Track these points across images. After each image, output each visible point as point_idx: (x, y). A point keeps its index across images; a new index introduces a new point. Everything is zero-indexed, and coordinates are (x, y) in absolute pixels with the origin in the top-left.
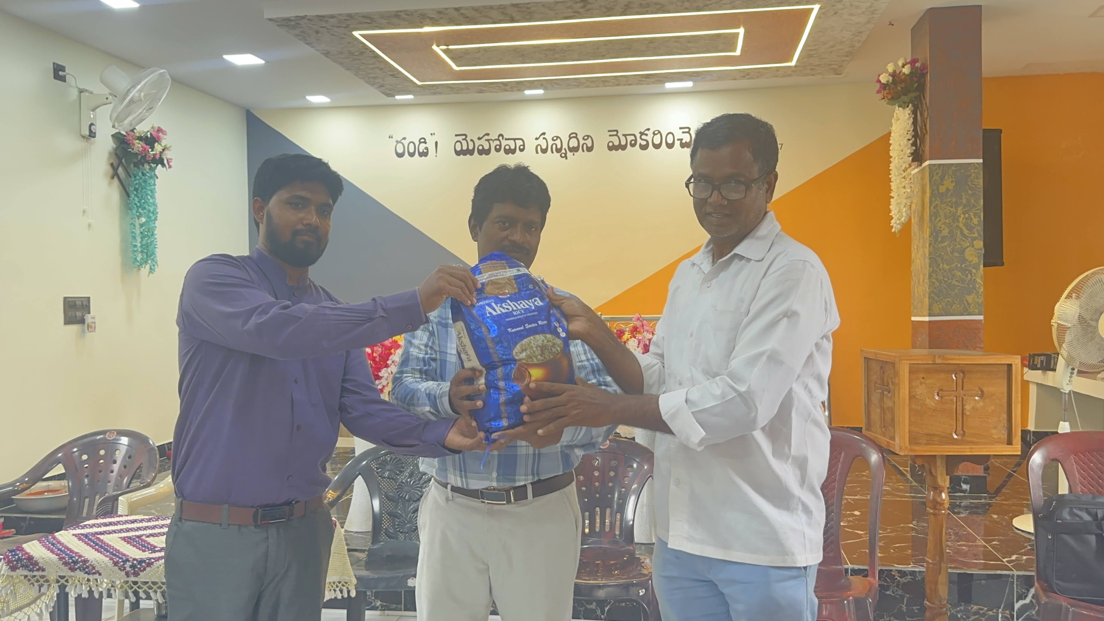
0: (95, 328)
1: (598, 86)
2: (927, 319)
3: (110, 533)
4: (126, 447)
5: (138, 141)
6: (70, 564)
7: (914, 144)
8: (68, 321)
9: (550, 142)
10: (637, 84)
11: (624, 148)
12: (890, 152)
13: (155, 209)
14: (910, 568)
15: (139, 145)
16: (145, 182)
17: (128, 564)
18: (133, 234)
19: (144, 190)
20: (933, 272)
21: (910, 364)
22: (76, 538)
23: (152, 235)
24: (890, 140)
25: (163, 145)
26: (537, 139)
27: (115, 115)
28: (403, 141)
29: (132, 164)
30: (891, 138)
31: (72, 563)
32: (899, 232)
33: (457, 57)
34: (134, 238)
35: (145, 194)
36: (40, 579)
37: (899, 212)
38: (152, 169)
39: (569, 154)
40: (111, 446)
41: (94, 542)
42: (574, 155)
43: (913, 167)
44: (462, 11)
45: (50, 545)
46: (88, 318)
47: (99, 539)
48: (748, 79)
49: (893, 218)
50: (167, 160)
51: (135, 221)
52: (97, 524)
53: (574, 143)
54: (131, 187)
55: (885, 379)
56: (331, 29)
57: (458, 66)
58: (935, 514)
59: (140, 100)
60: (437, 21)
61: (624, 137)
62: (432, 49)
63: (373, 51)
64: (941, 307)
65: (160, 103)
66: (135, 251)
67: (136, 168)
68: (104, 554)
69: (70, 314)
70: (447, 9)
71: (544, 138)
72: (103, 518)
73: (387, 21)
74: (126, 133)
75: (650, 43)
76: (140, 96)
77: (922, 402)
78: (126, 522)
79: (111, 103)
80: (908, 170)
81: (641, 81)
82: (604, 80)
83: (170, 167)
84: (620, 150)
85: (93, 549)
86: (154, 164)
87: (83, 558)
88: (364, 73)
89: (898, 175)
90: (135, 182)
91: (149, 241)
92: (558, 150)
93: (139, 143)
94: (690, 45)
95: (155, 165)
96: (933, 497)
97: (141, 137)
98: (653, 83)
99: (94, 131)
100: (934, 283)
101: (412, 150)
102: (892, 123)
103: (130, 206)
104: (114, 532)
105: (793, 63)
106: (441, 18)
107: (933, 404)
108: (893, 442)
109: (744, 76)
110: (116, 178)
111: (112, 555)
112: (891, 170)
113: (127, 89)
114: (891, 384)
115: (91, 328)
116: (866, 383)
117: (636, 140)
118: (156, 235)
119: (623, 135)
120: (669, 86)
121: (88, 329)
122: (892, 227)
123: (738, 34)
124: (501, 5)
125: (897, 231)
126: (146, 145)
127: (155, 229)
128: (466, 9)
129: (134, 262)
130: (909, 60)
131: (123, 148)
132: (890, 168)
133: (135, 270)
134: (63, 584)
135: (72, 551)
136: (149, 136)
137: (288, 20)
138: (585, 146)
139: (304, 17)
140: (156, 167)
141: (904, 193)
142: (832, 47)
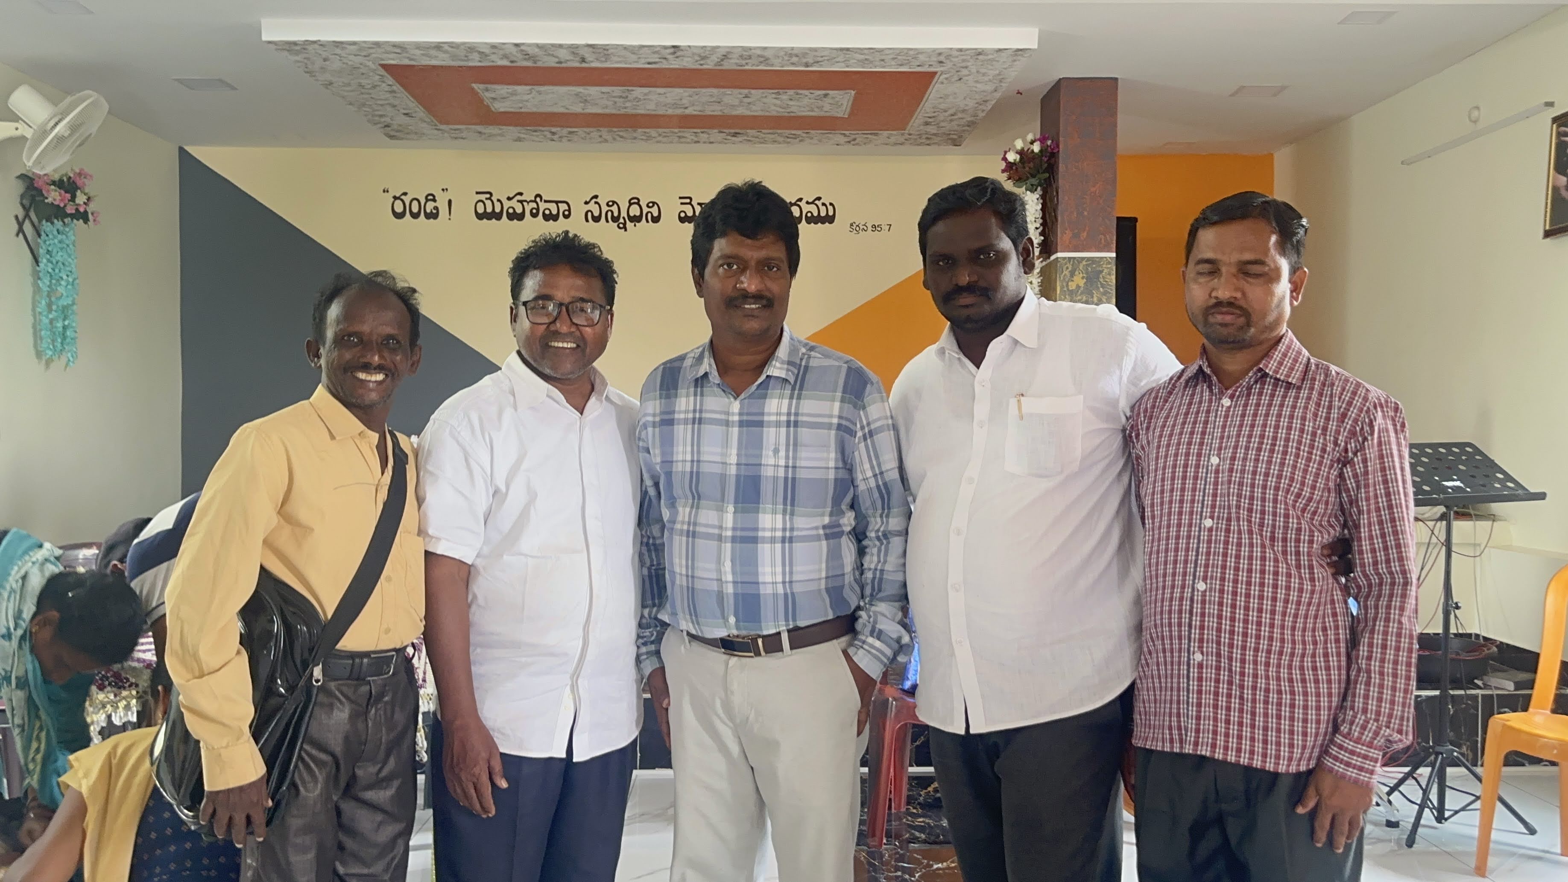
5: (53, 187)
7: (1043, 233)
9: (604, 208)
15: (57, 192)
16: (62, 241)
19: (61, 253)
25: (86, 194)
26: (586, 203)
29: (44, 218)
33: (500, 98)
35: (61, 258)
39: (629, 224)
42: (635, 226)
50: (93, 215)
53: (635, 211)
56: (347, 58)
60: (487, 56)
62: (472, 87)
66: (45, 337)
67: (49, 224)
71: (596, 203)
73: (423, 52)
74: (33, 174)
75: (744, 97)
82: (680, 137)
83: (96, 224)
90: (47, 244)
91: (65, 323)
92: (615, 219)
93: (53, 190)
94: (791, 103)
95: (74, 220)
97: (56, 181)
101: (415, 210)
103: (40, 274)
110: (21, 236)
126: (65, 192)
129: (42, 352)
130: (1038, 136)
136: (65, 180)
137: (294, 44)
138: (649, 215)
139: (314, 42)
140: (77, 223)
142: (952, 115)
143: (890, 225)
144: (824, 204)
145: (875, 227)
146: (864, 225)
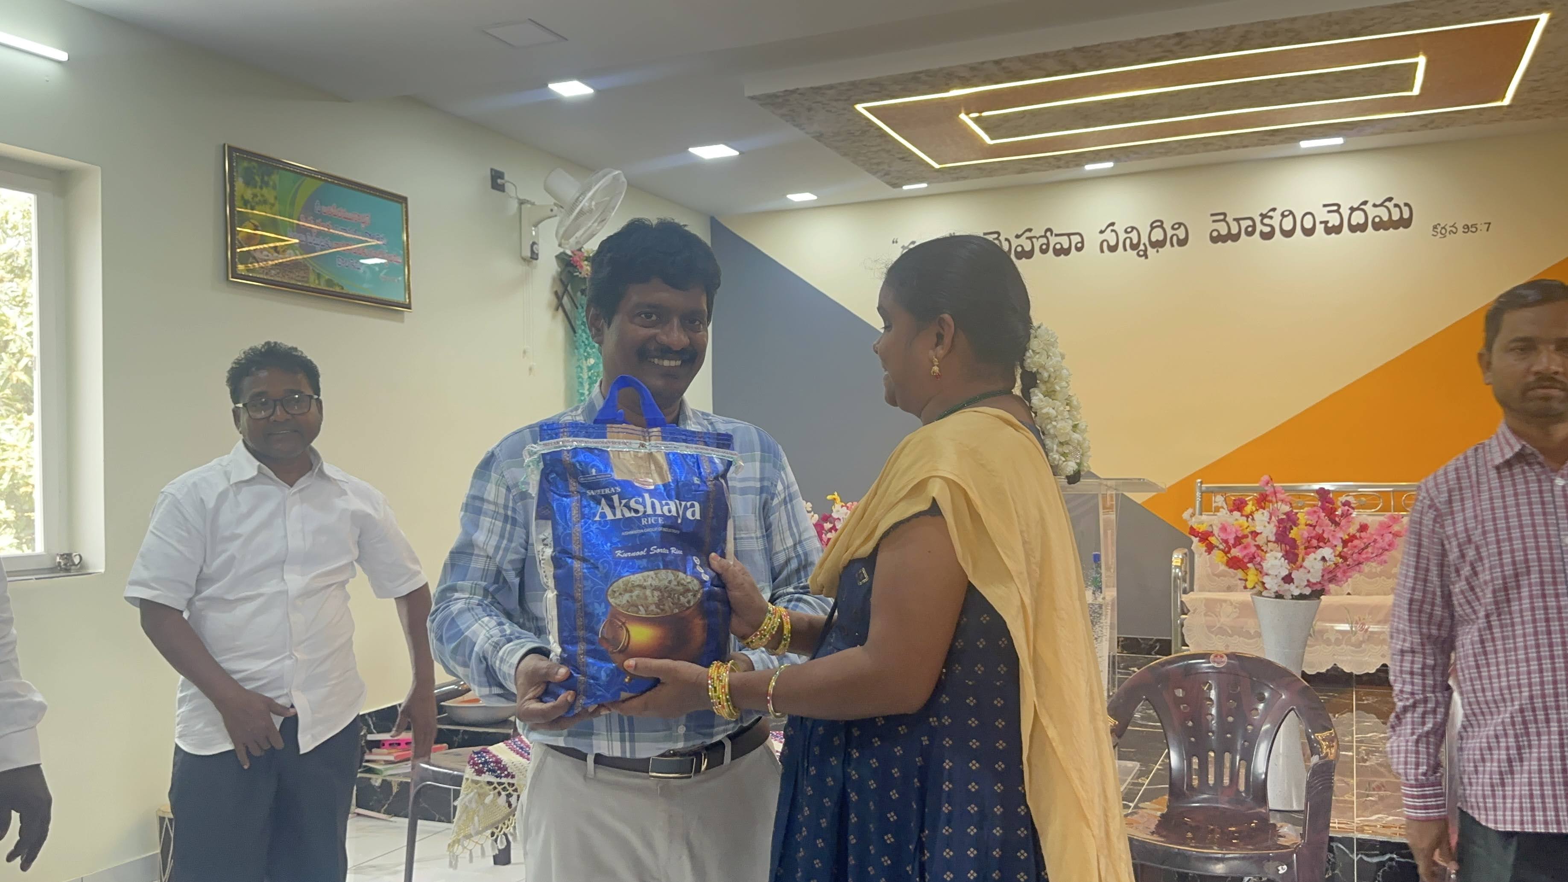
1: (1196, 152)
9: (1123, 236)
10: (1256, 145)
11: (1235, 238)
18: (580, 380)
26: (1102, 232)
27: (560, 231)
33: (992, 126)
34: (581, 384)
36: (508, 788)
39: (1151, 251)
42: (1158, 251)
44: (1004, 64)
48: (1432, 129)
51: (582, 364)
53: (1157, 235)
54: (578, 321)
56: (828, 104)
57: (991, 139)
59: (590, 211)
60: (968, 81)
61: (1235, 223)
62: (958, 118)
63: (880, 129)
70: (983, 63)
71: (1113, 230)
73: (900, 87)
74: (572, 252)
75: (1277, 85)
76: (590, 205)
79: (556, 216)
81: (1263, 140)
84: (1229, 241)
88: (864, 158)
92: (1134, 247)
94: (1339, 85)
98: (1282, 142)
99: (536, 252)
103: (576, 344)
105: (1507, 101)
106: (975, 76)
109: (1426, 126)
110: (560, 309)
113: (575, 197)
117: (1254, 227)
119: (1235, 219)
120: (1307, 145)
123: (1416, 64)
124: (1058, 52)
128: (1010, 60)
131: (569, 272)
137: (775, 96)
138: (1175, 238)
139: (794, 91)
143: (1490, 224)
144: (1396, 206)
145: (1468, 227)
146: (1453, 226)
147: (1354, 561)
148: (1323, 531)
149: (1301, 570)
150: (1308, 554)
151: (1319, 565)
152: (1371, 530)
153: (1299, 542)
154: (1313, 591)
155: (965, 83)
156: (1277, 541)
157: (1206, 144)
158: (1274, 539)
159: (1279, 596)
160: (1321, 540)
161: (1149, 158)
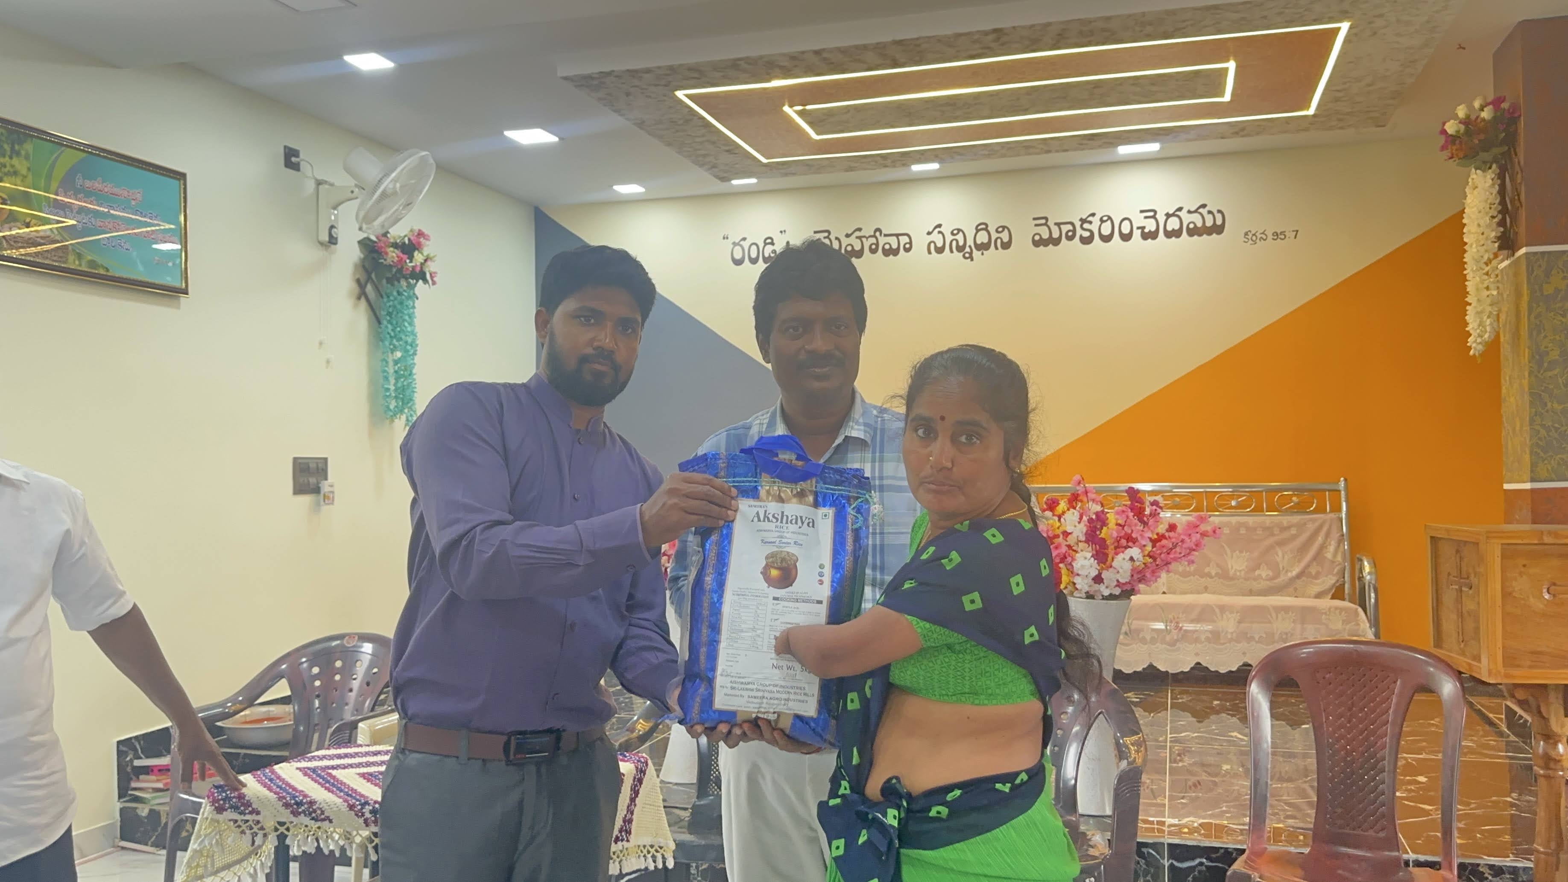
0: (333, 500)
1: (1019, 155)
2: (1528, 486)
3: (345, 767)
4: (369, 657)
5: (392, 249)
6: (292, 806)
7: (1502, 223)
8: (299, 490)
9: (949, 238)
10: (1076, 149)
11: (1056, 242)
12: (1464, 236)
13: (414, 341)
14: (1509, 862)
15: (394, 255)
16: (401, 303)
17: (368, 808)
18: (385, 374)
19: (400, 315)
20: (1536, 415)
21: (1502, 544)
22: (300, 773)
23: (410, 375)
24: (1463, 218)
25: (425, 254)
26: (929, 233)
27: (362, 214)
28: (742, 243)
29: (384, 281)
30: (1464, 215)
31: (294, 804)
32: (1481, 355)
33: (817, 121)
34: (386, 378)
35: (401, 321)
36: (253, 826)
37: (1479, 326)
38: (412, 287)
39: (976, 254)
40: (350, 656)
41: (323, 779)
42: (983, 254)
43: (1502, 257)
44: (825, 55)
45: (267, 781)
46: (325, 487)
47: (330, 775)
48: (1243, 136)
49: (1471, 335)
50: (431, 274)
51: (388, 357)
52: (329, 756)
53: (982, 238)
54: (383, 310)
55: (1464, 569)
56: (646, 89)
57: (818, 134)
58: (1548, 777)
59: (395, 193)
60: (789, 71)
61: (1056, 228)
62: (783, 111)
63: (703, 118)
64: (1550, 468)
65: (421, 197)
66: (388, 396)
67: (389, 286)
68: (336, 794)
69: (301, 481)
70: (803, 52)
71: (940, 232)
72: (336, 749)
73: (721, 74)
74: (377, 238)
75: (1094, 88)
76: (394, 187)
77: (1523, 602)
78: (367, 754)
79: (357, 198)
80: (1493, 262)
81: (1082, 144)
82: (1027, 147)
83: (434, 283)
84: (1051, 245)
85: (322, 787)
86: (413, 279)
87: (308, 799)
88: (690, 149)
89: (1477, 270)
90: (388, 304)
91: (405, 383)
92: (960, 249)
93: (394, 252)
94: (1154, 89)
95: (415, 281)
96: (1544, 750)
97: (396, 243)
98: (1100, 147)
99: (335, 236)
100: (1539, 431)
101: (754, 255)
102: (1465, 193)
103: (381, 336)
104: (351, 766)
105: (1311, 111)
106: (796, 66)
107: (1542, 606)
108: (1476, 664)
109: (1237, 133)
110: (363, 300)
111: (347, 795)
112: (1466, 263)
113: (378, 179)
114: (1473, 575)
115: (328, 499)
116: (1434, 575)
117: (1074, 231)
118: (415, 374)
119: (1056, 224)
120: (1124, 150)
121: (324, 501)
122: (1470, 348)
123: (1226, 69)
124: (878, 44)
125: (1477, 354)
126: (403, 253)
127: (413, 367)
128: (831, 51)
129: (385, 412)
130: (1490, 98)
131: (373, 258)
132: (1465, 260)
133: (388, 422)
134: (282, 833)
135: (295, 789)
136: (407, 242)
137: (589, 77)
138: (999, 241)
139: (609, 74)
140: (416, 284)
141: (1488, 296)
142: (1369, 85)
143: (1297, 231)
144: (1210, 212)
145: (1277, 235)
146: (1263, 233)
147: (1162, 561)
148: (1132, 531)
149: (1111, 570)
150: (1117, 554)
151: (1128, 566)
152: (1179, 529)
153: (1108, 542)
154: (1122, 591)
155: (787, 74)
156: (1087, 541)
157: (1027, 145)
158: (1084, 539)
159: (1090, 596)
160: (1131, 540)
161: (973, 160)
